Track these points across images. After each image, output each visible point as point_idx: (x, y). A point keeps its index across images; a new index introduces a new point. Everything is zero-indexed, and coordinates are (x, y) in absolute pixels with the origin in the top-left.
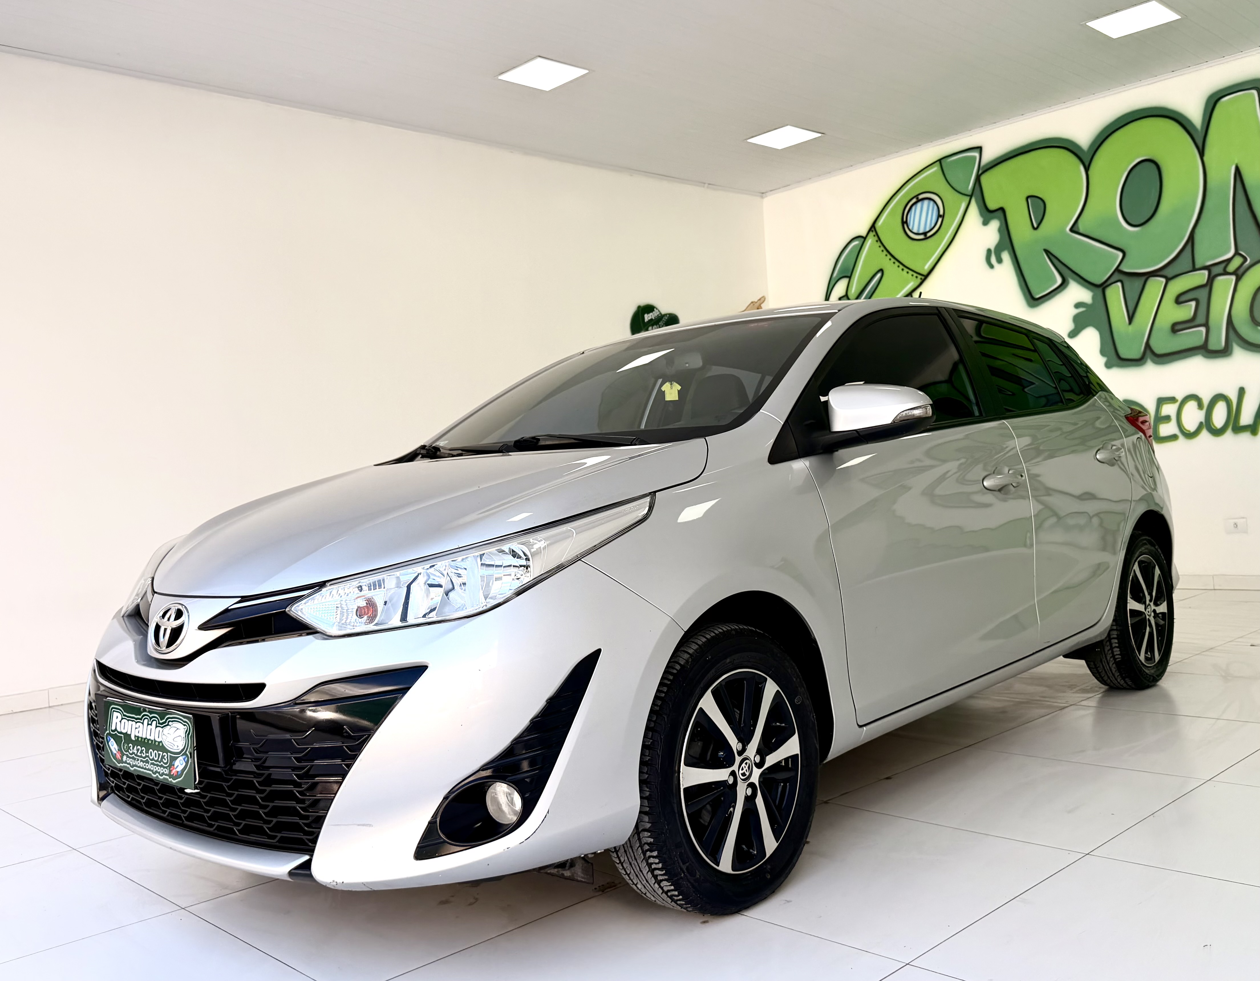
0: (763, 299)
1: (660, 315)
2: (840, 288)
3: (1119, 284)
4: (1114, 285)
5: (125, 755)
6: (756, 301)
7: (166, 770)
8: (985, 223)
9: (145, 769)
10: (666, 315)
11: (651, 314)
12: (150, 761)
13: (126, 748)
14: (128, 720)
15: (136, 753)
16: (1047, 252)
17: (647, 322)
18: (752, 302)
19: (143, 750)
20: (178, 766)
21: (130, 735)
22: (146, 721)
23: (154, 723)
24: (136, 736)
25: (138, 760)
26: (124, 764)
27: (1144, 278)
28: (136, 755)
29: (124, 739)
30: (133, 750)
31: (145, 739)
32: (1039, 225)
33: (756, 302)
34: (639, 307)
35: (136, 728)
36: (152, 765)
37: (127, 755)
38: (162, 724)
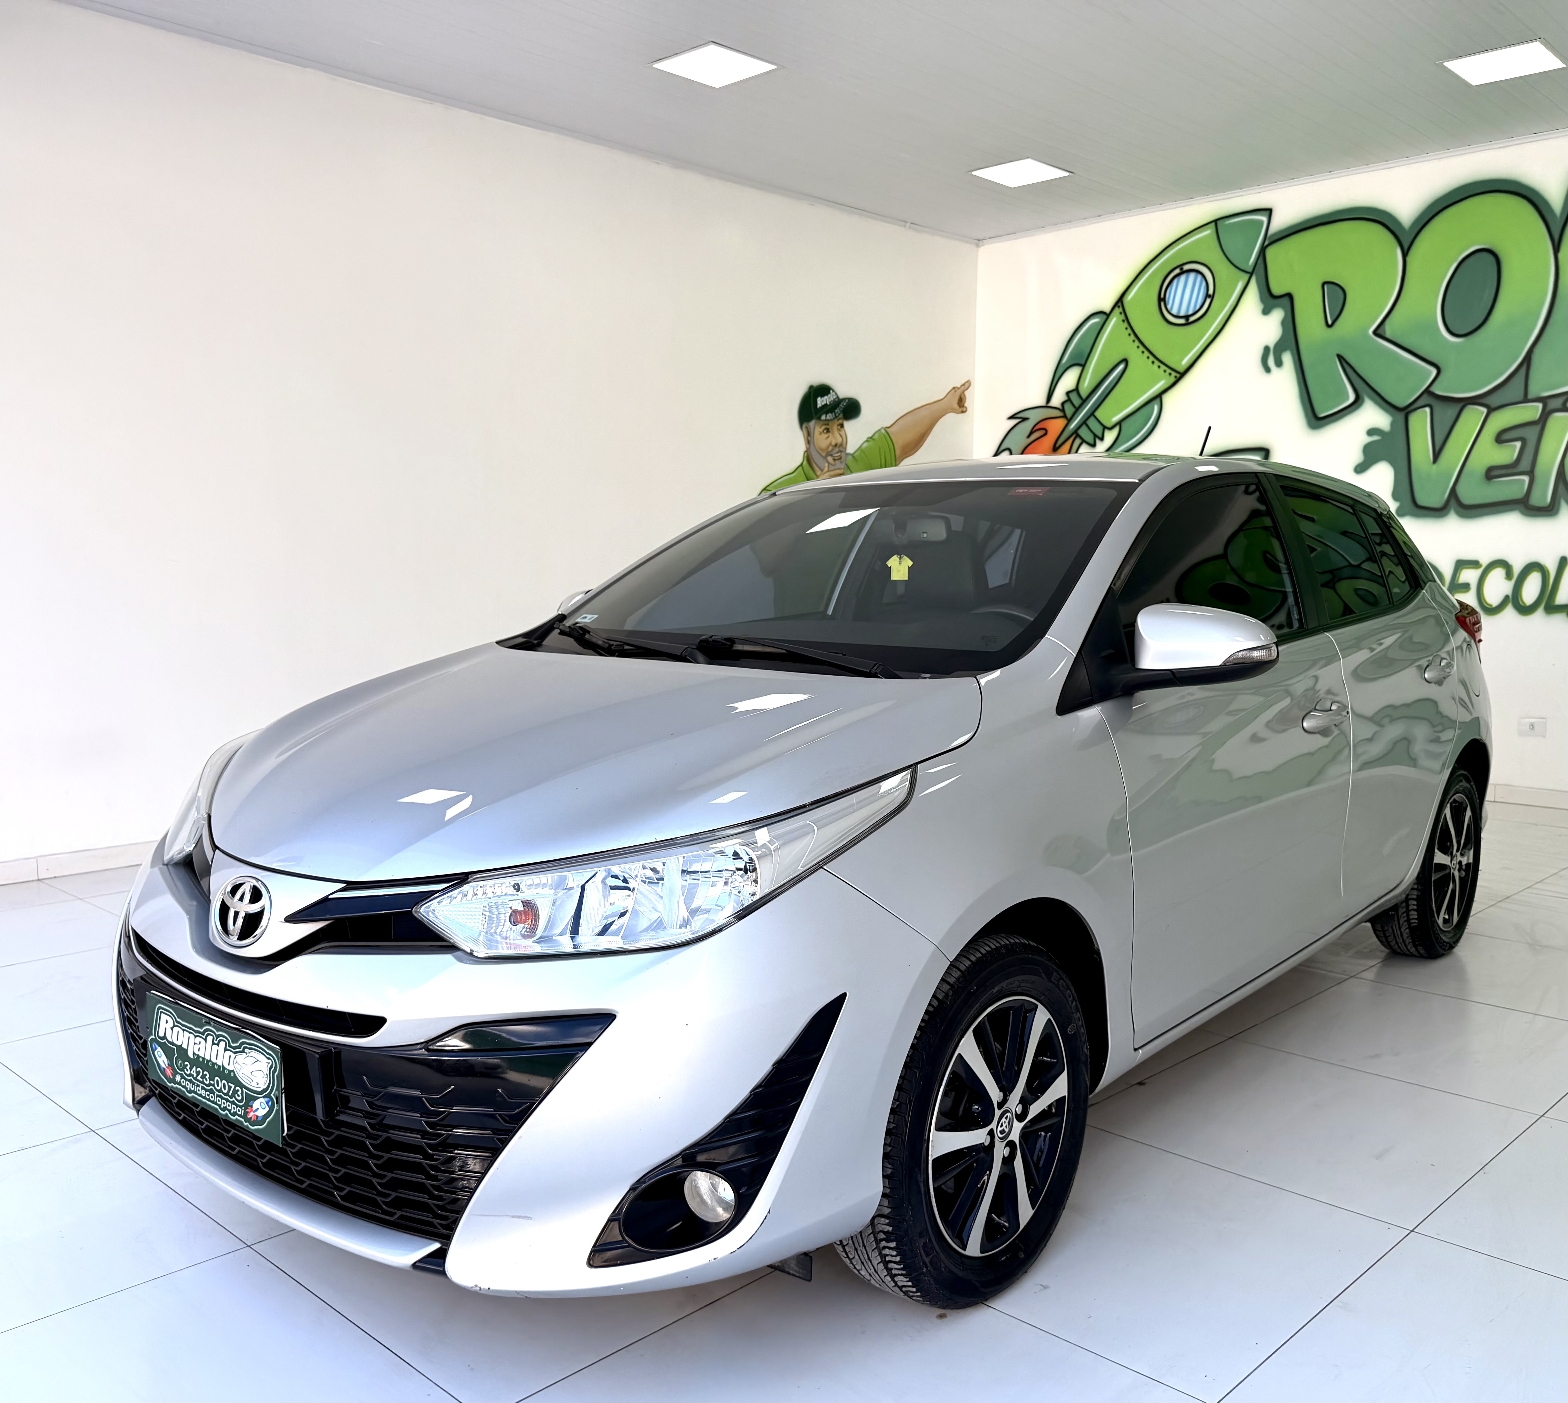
0: (967, 385)
1: (837, 400)
2: (1069, 381)
3: (1427, 410)
4: (1421, 410)
5: (180, 1074)
6: (959, 386)
7: (240, 1110)
8: (1266, 312)
9: (209, 1100)
10: (844, 399)
11: (826, 397)
12: (216, 1093)
13: (181, 1066)
14: (184, 1030)
15: (195, 1076)
16: (1340, 357)
17: (820, 407)
18: (954, 388)
19: (206, 1075)
20: (258, 1109)
21: (187, 1050)
22: (210, 1038)
23: (222, 1044)
24: (196, 1055)
25: (198, 1086)
26: (177, 1085)
27: (1460, 405)
28: (196, 1079)
29: (177, 1053)
30: (191, 1071)
31: (208, 1061)
32: (1334, 322)
33: (959, 388)
34: (811, 387)
35: (195, 1044)
36: (218, 1098)
37: (182, 1074)
38: (234, 1048)
